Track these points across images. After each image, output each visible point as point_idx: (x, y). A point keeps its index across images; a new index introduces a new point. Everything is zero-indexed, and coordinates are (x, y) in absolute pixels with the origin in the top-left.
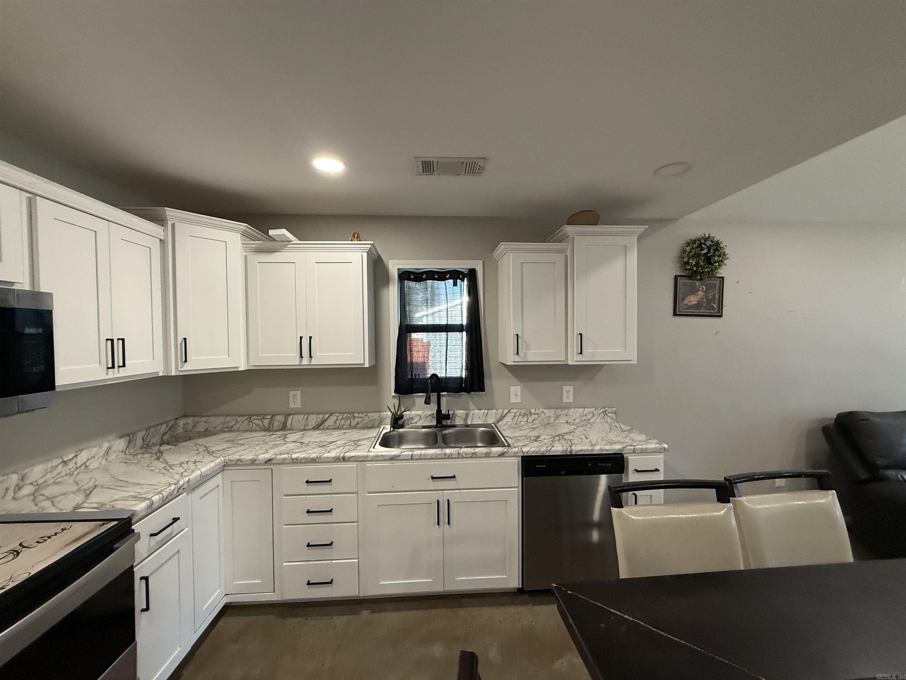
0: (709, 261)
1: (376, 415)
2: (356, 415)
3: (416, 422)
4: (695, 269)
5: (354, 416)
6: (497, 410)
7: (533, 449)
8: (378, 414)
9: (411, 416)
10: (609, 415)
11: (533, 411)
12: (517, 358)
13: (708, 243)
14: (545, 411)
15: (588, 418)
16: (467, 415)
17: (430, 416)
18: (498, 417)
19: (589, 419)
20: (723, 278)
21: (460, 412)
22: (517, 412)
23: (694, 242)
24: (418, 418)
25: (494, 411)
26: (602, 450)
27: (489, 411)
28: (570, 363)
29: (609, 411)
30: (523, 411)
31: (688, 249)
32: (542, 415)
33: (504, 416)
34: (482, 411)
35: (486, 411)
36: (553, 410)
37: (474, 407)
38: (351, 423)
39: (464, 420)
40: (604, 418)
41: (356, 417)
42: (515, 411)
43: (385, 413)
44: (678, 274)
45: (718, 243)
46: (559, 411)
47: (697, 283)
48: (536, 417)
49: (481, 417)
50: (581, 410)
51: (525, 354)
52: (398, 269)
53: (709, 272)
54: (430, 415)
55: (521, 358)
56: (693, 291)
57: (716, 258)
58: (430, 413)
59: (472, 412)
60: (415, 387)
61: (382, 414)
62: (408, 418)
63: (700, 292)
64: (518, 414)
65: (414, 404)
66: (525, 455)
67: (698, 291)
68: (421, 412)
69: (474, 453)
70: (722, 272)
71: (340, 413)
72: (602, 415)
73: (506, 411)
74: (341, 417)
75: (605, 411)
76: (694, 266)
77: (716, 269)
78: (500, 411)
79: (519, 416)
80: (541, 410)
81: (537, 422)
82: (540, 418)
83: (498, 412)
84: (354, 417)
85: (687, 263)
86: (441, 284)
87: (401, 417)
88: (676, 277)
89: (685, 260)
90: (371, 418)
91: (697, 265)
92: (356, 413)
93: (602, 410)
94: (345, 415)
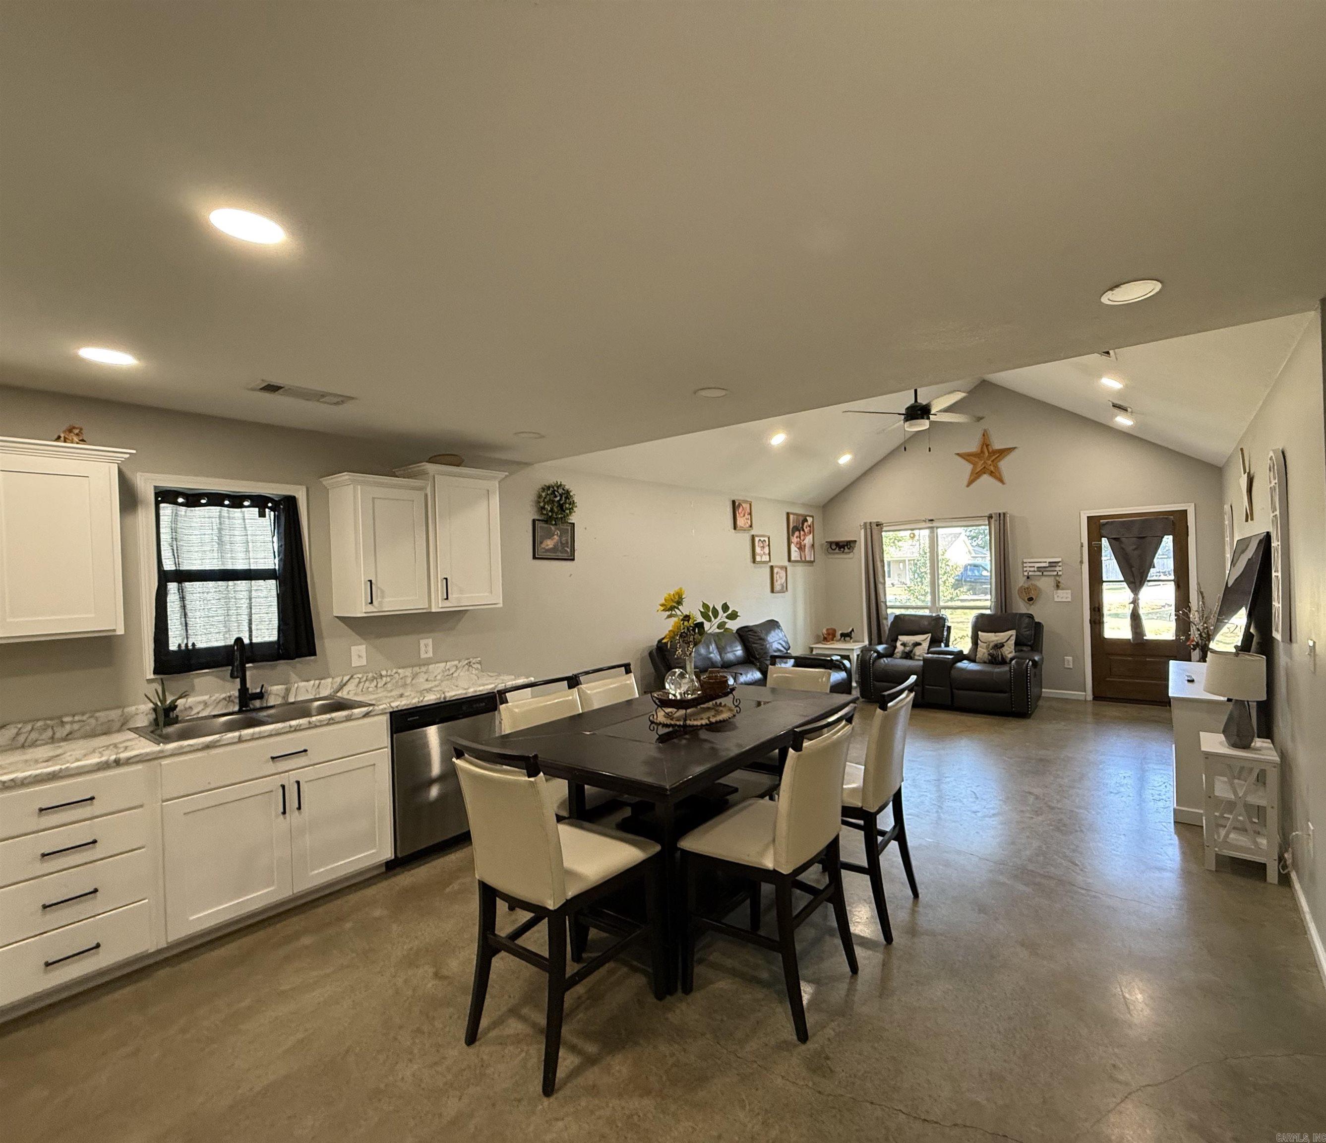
0: (561, 507)
1: (114, 714)
2: (66, 719)
3: (198, 713)
4: (550, 514)
5: (62, 722)
6: (333, 678)
7: (403, 703)
8: (119, 712)
9: (187, 706)
10: (474, 666)
11: (384, 673)
12: (370, 608)
13: (561, 491)
14: (400, 671)
15: (451, 672)
16: (288, 691)
17: (224, 701)
18: (335, 686)
19: (452, 674)
20: (573, 524)
21: (275, 687)
22: (362, 677)
23: (549, 488)
24: (201, 707)
25: (330, 680)
26: (476, 691)
27: (323, 681)
28: (433, 610)
29: (474, 661)
30: (370, 675)
31: (543, 494)
32: (396, 675)
33: (345, 685)
34: (312, 682)
35: (317, 682)
36: (410, 670)
37: (298, 680)
38: (54, 734)
39: (284, 697)
40: (468, 670)
41: (67, 723)
42: (360, 676)
43: (133, 708)
44: (537, 517)
45: (568, 492)
46: (417, 669)
47: (553, 528)
48: (388, 679)
49: (309, 690)
50: (444, 664)
51: (380, 603)
52: (155, 487)
53: (561, 518)
54: (224, 699)
55: (375, 607)
56: (550, 536)
57: (567, 506)
58: (224, 695)
59: (296, 685)
60: (193, 662)
61: (126, 710)
62: (183, 708)
63: (556, 537)
64: (365, 679)
65: (193, 688)
66: (395, 710)
67: (554, 535)
68: (206, 697)
69: (330, 719)
70: (573, 519)
71: (25, 722)
72: (467, 666)
73: (346, 678)
74: (29, 727)
75: (470, 662)
76: (550, 511)
77: (568, 515)
78: (338, 680)
79: (365, 681)
80: (394, 671)
81: (389, 685)
82: (394, 681)
83: (335, 680)
84: (63, 724)
85: (543, 508)
86: (236, 512)
87: (173, 707)
88: (534, 521)
89: (542, 504)
90: (102, 720)
91: (552, 510)
92: (67, 715)
93: (466, 662)
94: (40, 724)
